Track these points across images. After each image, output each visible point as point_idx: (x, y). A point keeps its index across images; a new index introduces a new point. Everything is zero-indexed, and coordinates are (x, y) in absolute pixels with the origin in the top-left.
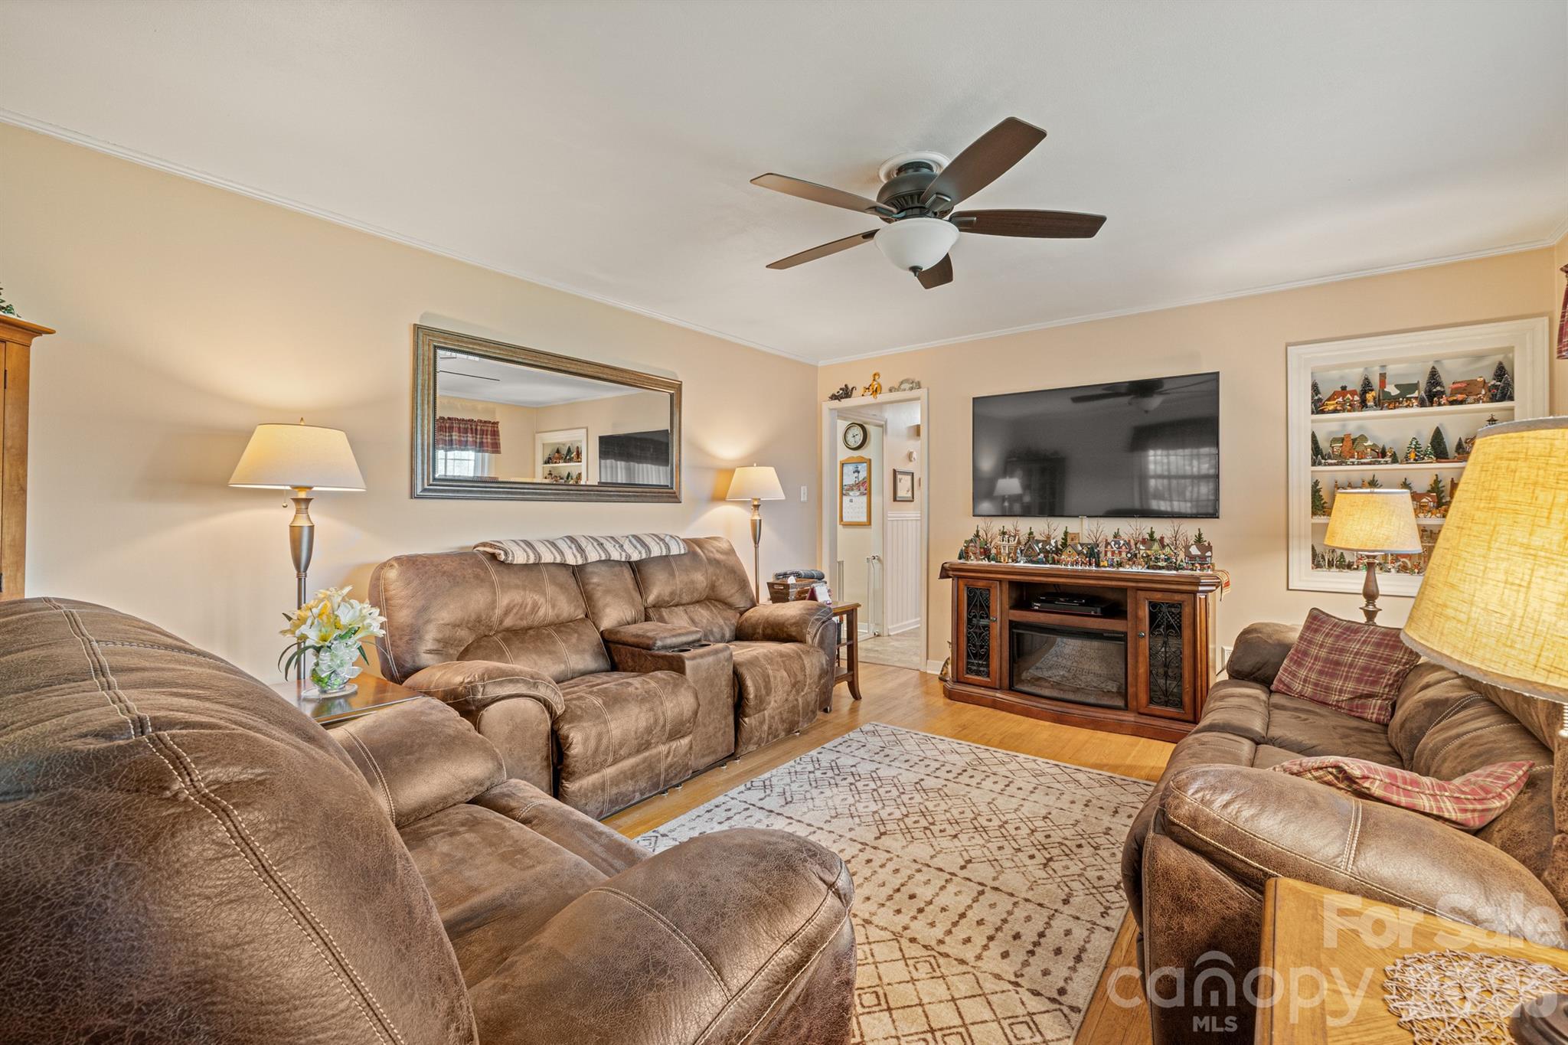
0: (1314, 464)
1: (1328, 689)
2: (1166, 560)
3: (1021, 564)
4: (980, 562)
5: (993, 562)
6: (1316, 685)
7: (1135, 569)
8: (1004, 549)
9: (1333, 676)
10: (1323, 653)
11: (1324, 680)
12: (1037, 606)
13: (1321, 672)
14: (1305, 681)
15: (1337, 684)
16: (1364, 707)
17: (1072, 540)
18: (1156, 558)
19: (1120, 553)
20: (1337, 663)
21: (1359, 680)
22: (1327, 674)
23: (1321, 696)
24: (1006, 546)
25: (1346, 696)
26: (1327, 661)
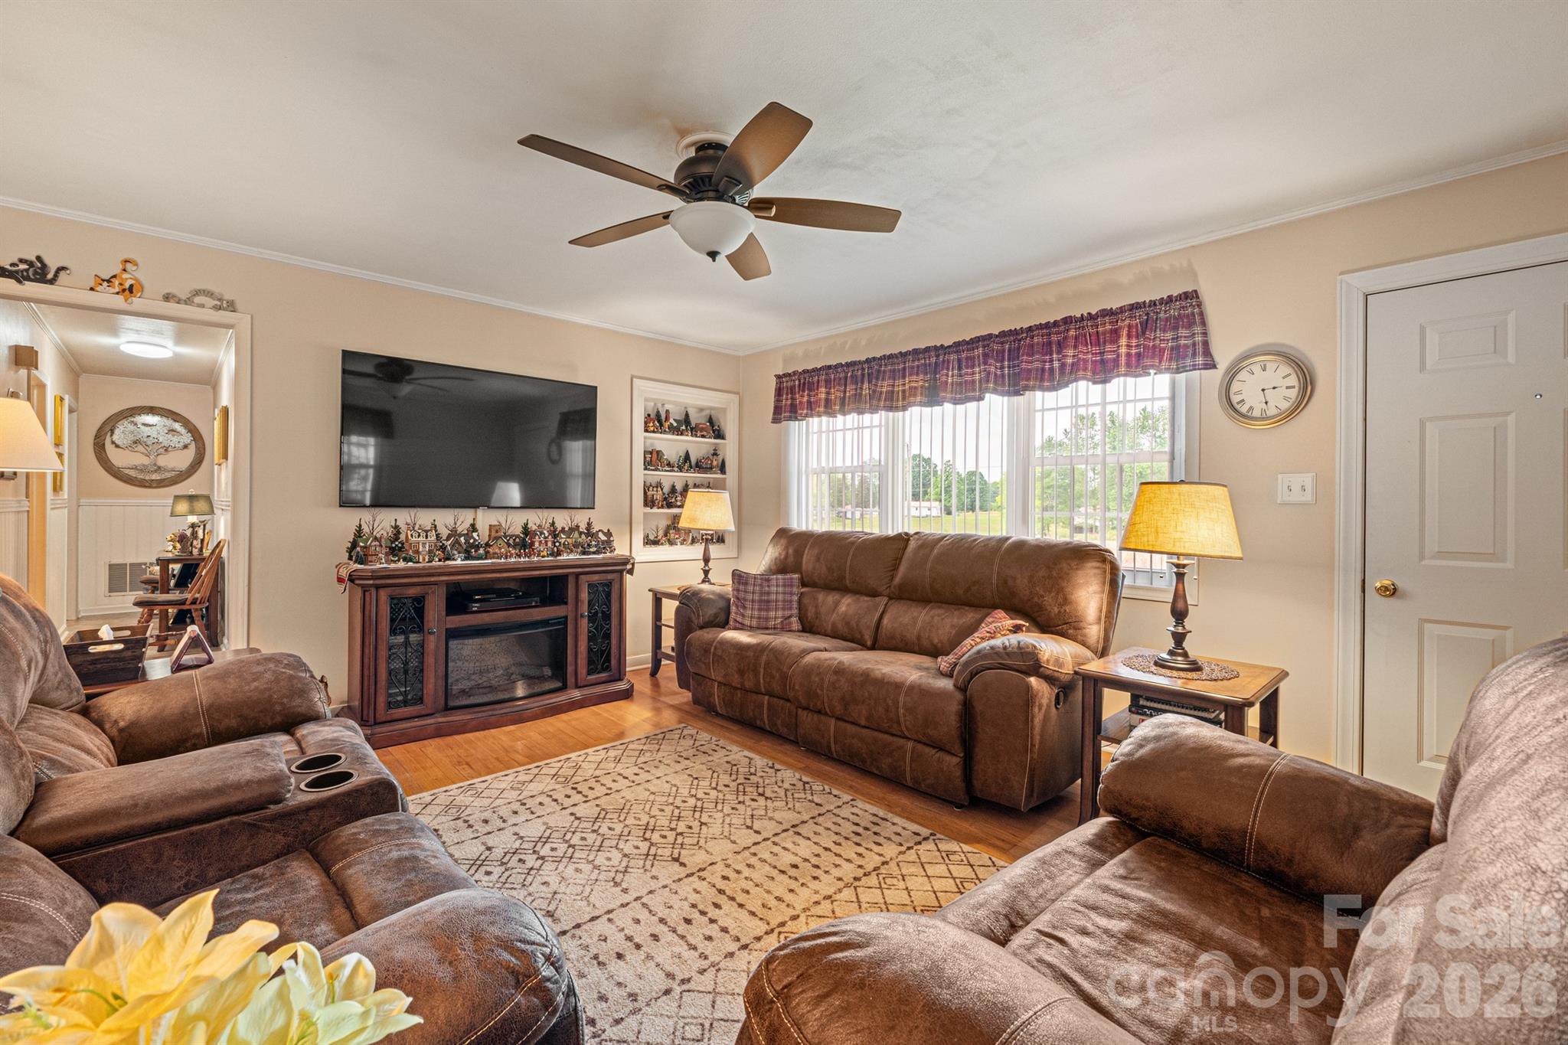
0: (646, 469)
1: (767, 619)
2: (596, 546)
3: (459, 562)
4: (393, 566)
5: (410, 564)
6: (759, 618)
7: (571, 556)
8: (424, 547)
9: (768, 610)
10: (756, 597)
11: (763, 614)
12: (475, 607)
13: (760, 610)
14: (751, 617)
15: (772, 614)
16: (790, 623)
17: (497, 532)
18: (589, 545)
19: (546, 542)
20: (768, 601)
21: (784, 609)
22: (764, 610)
23: (763, 624)
24: (424, 544)
25: (779, 620)
26: (760, 601)
